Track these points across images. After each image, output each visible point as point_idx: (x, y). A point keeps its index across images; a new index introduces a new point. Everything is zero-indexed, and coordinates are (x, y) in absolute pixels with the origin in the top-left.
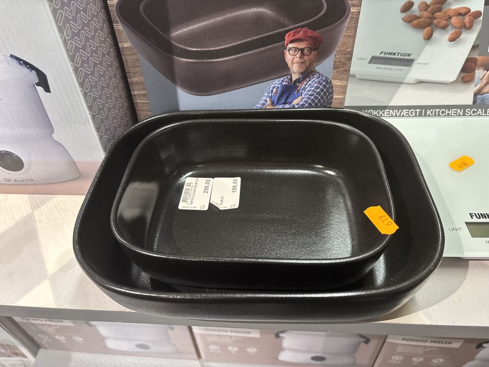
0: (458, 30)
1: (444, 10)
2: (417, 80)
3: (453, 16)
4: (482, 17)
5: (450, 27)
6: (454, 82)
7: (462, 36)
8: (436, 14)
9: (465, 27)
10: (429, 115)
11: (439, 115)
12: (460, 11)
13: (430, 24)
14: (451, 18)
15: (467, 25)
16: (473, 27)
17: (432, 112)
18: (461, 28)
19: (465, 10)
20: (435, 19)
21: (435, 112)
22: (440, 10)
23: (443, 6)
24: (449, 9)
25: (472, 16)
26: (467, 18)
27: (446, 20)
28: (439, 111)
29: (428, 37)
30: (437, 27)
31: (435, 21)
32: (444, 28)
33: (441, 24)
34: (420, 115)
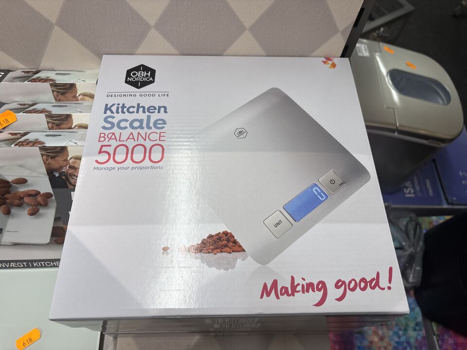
0: (34, 207)
1: (12, 192)
2: (13, 243)
3: (25, 197)
4: (54, 197)
5: (24, 205)
6: (48, 244)
7: (40, 211)
8: (6, 196)
9: (41, 205)
10: (36, 267)
11: (45, 267)
12: (30, 193)
13: (5, 203)
14: (23, 198)
15: (42, 203)
16: (49, 205)
17: (38, 264)
18: (37, 205)
19: (35, 192)
20: (7, 199)
21: (41, 264)
22: (9, 192)
23: (10, 189)
24: (18, 192)
25: (44, 196)
26: (39, 199)
27: (19, 200)
28: (44, 264)
29: (8, 213)
30: (12, 205)
31: (8, 201)
32: (20, 205)
33: (15, 203)
34: (28, 267)
